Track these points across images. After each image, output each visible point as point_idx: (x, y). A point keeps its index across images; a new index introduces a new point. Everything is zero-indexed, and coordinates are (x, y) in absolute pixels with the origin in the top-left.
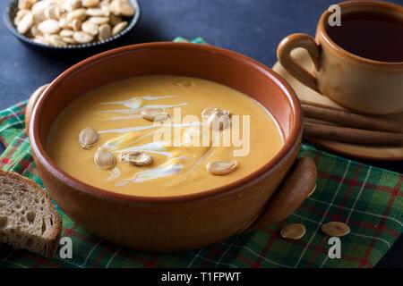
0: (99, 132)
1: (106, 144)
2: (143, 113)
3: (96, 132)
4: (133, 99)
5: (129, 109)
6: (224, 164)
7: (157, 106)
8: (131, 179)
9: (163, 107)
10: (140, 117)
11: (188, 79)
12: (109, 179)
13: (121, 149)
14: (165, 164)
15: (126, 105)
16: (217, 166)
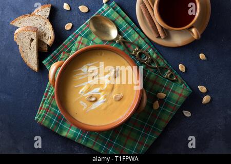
1: (80, 92)
13: (86, 93)
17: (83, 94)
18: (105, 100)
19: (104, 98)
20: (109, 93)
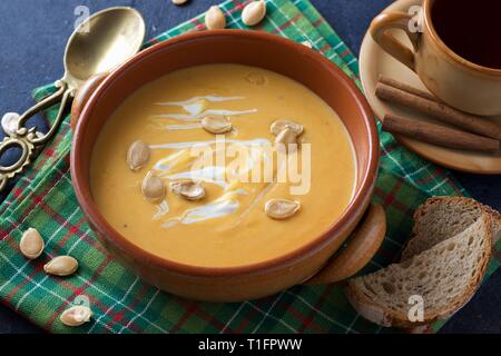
0: (151, 147)
1: (157, 166)
2: (204, 123)
3: (147, 147)
4: (193, 100)
5: (188, 113)
6: (286, 206)
7: (220, 112)
8: (179, 218)
9: (228, 113)
10: (200, 126)
11: (262, 71)
12: (155, 217)
13: (173, 173)
14: (219, 200)
15: (186, 108)
16: (277, 209)
17: (165, 172)
18: (236, 205)
19: (233, 201)
20: (254, 190)
